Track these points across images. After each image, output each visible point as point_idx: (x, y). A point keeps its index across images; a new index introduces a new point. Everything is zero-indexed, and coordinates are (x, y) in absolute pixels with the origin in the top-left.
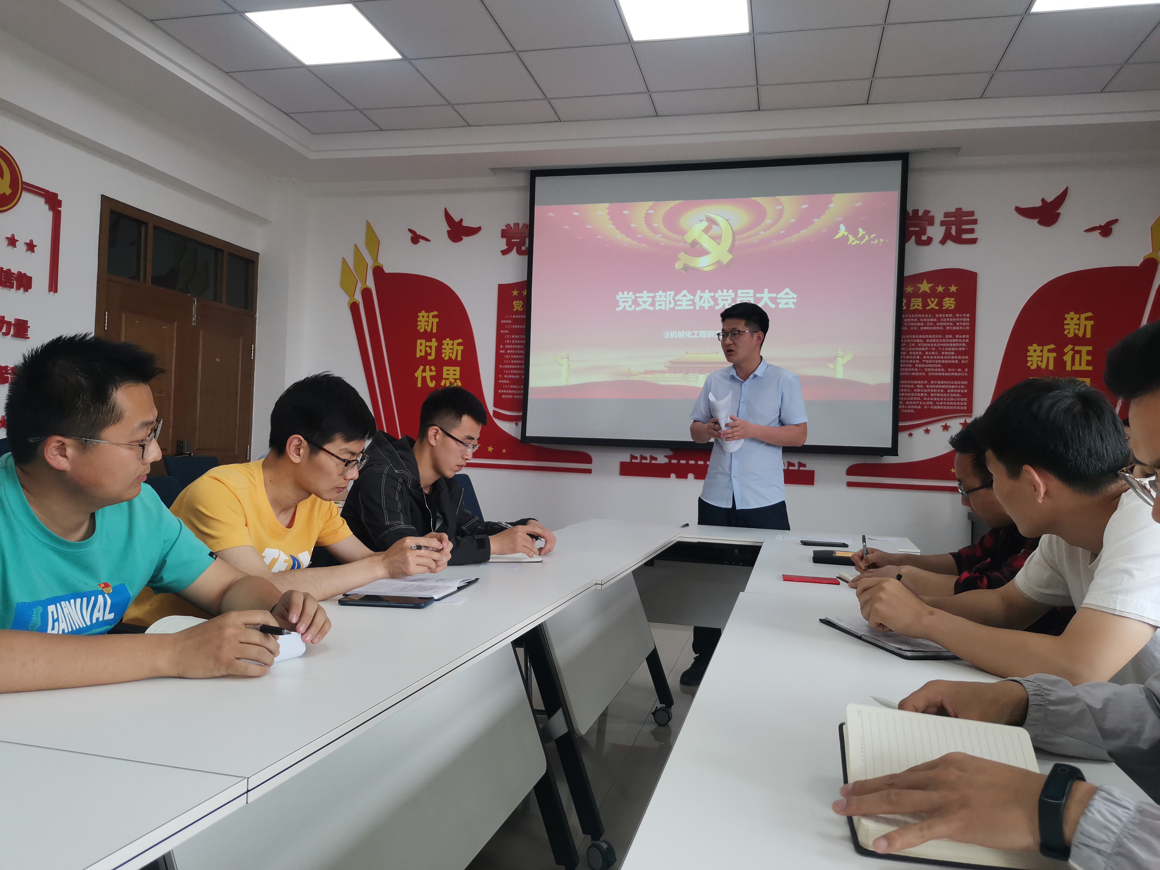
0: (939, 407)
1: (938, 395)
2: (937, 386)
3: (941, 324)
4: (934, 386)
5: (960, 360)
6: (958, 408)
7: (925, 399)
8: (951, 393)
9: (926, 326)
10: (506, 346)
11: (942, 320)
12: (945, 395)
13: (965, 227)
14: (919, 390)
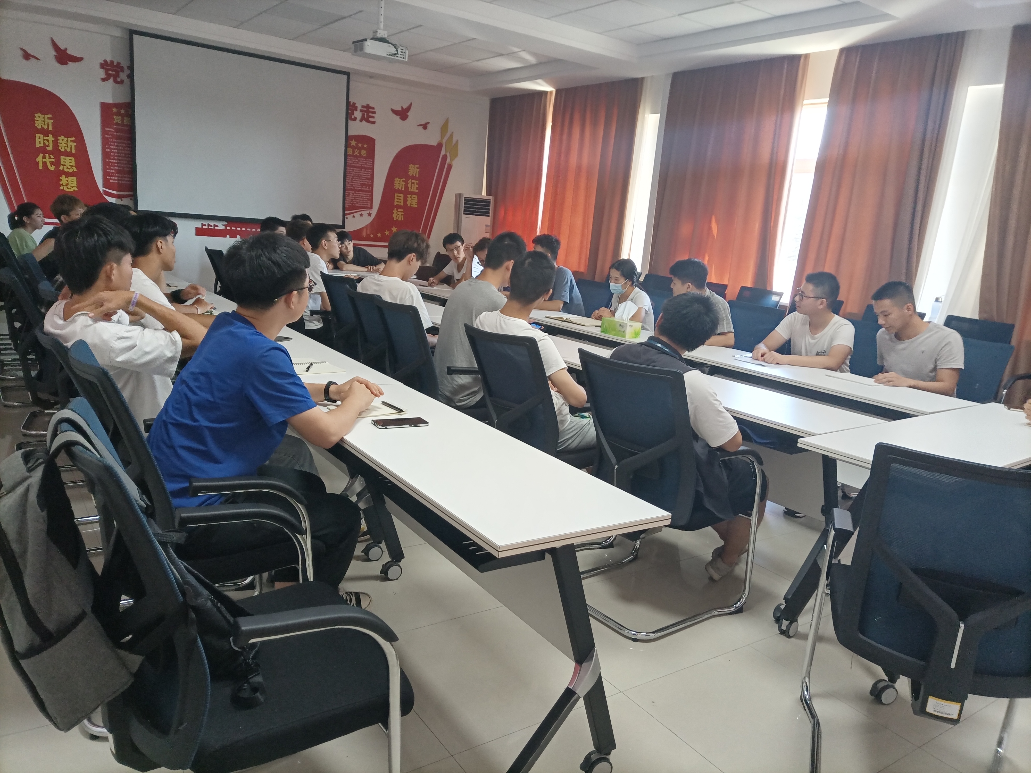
0: (359, 205)
1: (359, 199)
2: (358, 195)
3: (360, 163)
4: (357, 194)
5: (368, 182)
6: (367, 206)
7: (353, 200)
8: (364, 198)
9: (354, 163)
10: (110, 147)
11: (360, 161)
12: (361, 199)
13: (371, 114)
14: (350, 196)
